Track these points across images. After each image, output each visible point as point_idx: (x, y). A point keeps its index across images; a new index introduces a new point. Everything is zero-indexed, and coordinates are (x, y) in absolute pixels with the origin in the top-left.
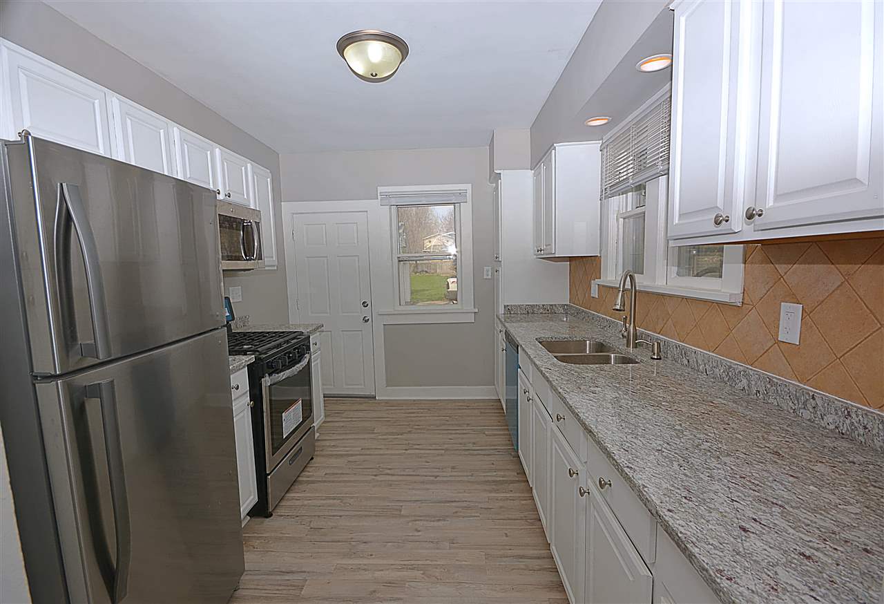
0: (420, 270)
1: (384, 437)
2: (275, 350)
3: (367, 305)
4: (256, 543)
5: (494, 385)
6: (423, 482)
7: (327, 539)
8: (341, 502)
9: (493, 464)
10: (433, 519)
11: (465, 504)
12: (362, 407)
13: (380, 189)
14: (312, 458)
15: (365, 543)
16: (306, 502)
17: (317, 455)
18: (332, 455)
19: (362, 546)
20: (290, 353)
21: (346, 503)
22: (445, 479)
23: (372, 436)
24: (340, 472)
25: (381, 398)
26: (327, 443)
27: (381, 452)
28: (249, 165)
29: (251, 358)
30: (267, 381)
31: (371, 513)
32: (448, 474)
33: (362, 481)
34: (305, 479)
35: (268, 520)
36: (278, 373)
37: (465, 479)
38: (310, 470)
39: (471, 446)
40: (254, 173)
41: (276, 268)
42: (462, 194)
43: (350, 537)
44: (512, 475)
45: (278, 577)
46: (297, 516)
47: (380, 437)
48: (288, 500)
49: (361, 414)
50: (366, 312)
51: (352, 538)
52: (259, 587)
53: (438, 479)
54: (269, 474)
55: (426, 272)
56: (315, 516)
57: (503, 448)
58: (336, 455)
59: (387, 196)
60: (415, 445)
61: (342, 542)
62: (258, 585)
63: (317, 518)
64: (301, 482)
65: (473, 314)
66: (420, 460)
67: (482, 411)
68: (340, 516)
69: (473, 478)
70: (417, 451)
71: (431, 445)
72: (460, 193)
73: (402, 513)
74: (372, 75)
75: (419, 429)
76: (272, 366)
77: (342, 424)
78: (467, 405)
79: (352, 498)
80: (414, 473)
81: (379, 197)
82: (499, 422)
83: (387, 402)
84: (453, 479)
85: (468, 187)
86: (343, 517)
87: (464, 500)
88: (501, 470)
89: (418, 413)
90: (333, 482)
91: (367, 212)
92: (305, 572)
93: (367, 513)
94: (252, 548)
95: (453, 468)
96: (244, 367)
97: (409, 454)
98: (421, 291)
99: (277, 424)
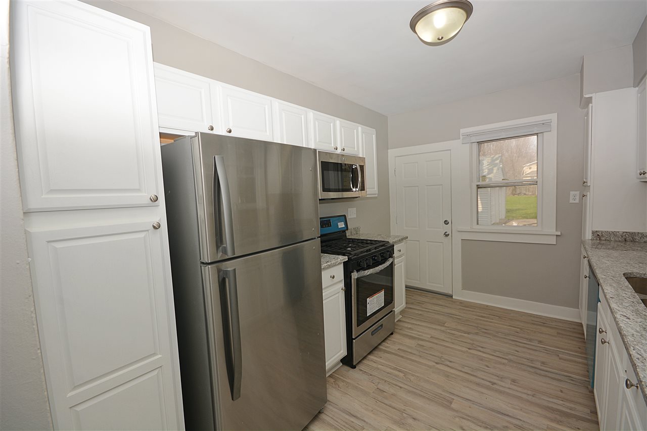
0: (518, 192)
1: (453, 332)
2: (366, 253)
3: (448, 223)
4: (341, 384)
5: (578, 308)
6: (478, 384)
7: (386, 402)
8: (405, 376)
9: (561, 391)
10: (480, 424)
11: (517, 422)
12: (440, 302)
13: (463, 131)
14: (392, 334)
15: (414, 419)
16: (380, 366)
17: (397, 332)
18: (407, 335)
19: (410, 421)
20: (375, 256)
21: (407, 378)
22: (502, 389)
23: (443, 328)
24: (410, 351)
25: (456, 298)
26: (406, 325)
27: (447, 344)
28: (360, 128)
29: (346, 258)
30: (355, 275)
31: (425, 395)
32: (507, 386)
33: (425, 365)
34: (384, 348)
35: (352, 369)
36: (364, 270)
37: (524, 396)
38: (389, 342)
39: (538, 365)
40: (363, 132)
41: (377, 196)
42: (546, 124)
43: (403, 408)
44: (583, 411)
45: (347, 417)
46: (371, 375)
47: (448, 331)
48: (369, 360)
49: (437, 308)
50: (447, 228)
51: (404, 410)
52: (334, 418)
53: (495, 386)
54: (354, 339)
55: (525, 194)
56: (382, 379)
57: (578, 377)
58: (410, 336)
59: (469, 135)
60: (479, 346)
61: (396, 409)
62: (334, 416)
63: (383, 382)
64: (381, 350)
65: (555, 237)
66: (481, 362)
67: (560, 332)
68: (401, 387)
69: (534, 398)
70: (480, 354)
71: (495, 351)
72: (543, 124)
73: (452, 406)
74: (439, 39)
75: (486, 333)
76: (360, 264)
77: (420, 313)
78: (544, 322)
79: (413, 375)
80: (472, 373)
81: (461, 137)
82: (580, 348)
83: (461, 303)
84: (511, 392)
85: (553, 117)
86: (402, 389)
87: (518, 417)
88: (571, 401)
89: (488, 318)
90: (402, 357)
91: (450, 150)
92: (365, 421)
93: (422, 394)
94: (337, 386)
95: (514, 381)
96: (340, 263)
97: (471, 353)
98: (516, 210)
99: (362, 305)
